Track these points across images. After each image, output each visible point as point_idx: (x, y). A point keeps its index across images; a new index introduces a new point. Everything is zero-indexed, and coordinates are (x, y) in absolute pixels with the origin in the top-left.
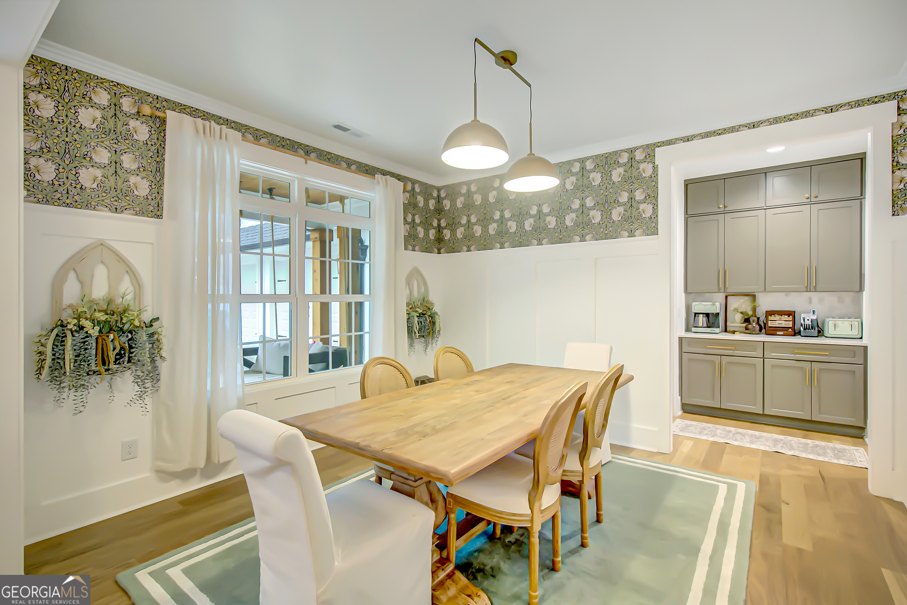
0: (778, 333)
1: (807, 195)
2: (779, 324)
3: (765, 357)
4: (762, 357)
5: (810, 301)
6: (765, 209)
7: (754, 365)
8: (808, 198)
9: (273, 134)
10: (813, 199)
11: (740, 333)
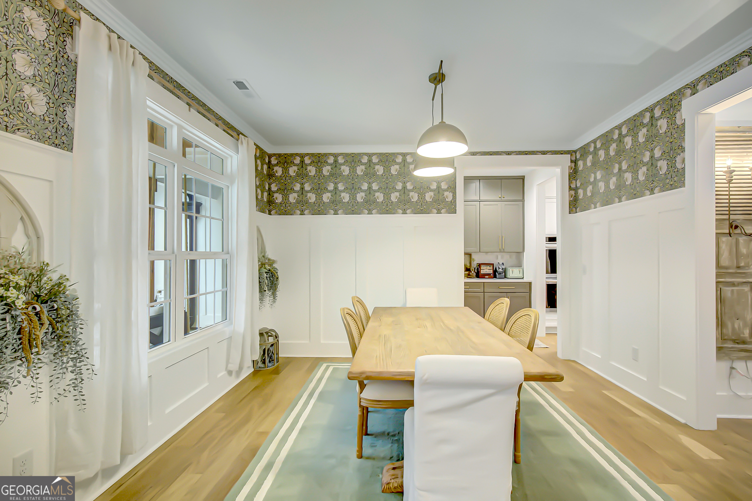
0: (486, 277)
1: (500, 196)
2: (486, 271)
3: (485, 292)
4: (483, 292)
5: (497, 258)
6: (480, 201)
7: (479, 297)
8: (500, 198)
9: (163, 71)
10: (503, 199)
11: (467, 278)
